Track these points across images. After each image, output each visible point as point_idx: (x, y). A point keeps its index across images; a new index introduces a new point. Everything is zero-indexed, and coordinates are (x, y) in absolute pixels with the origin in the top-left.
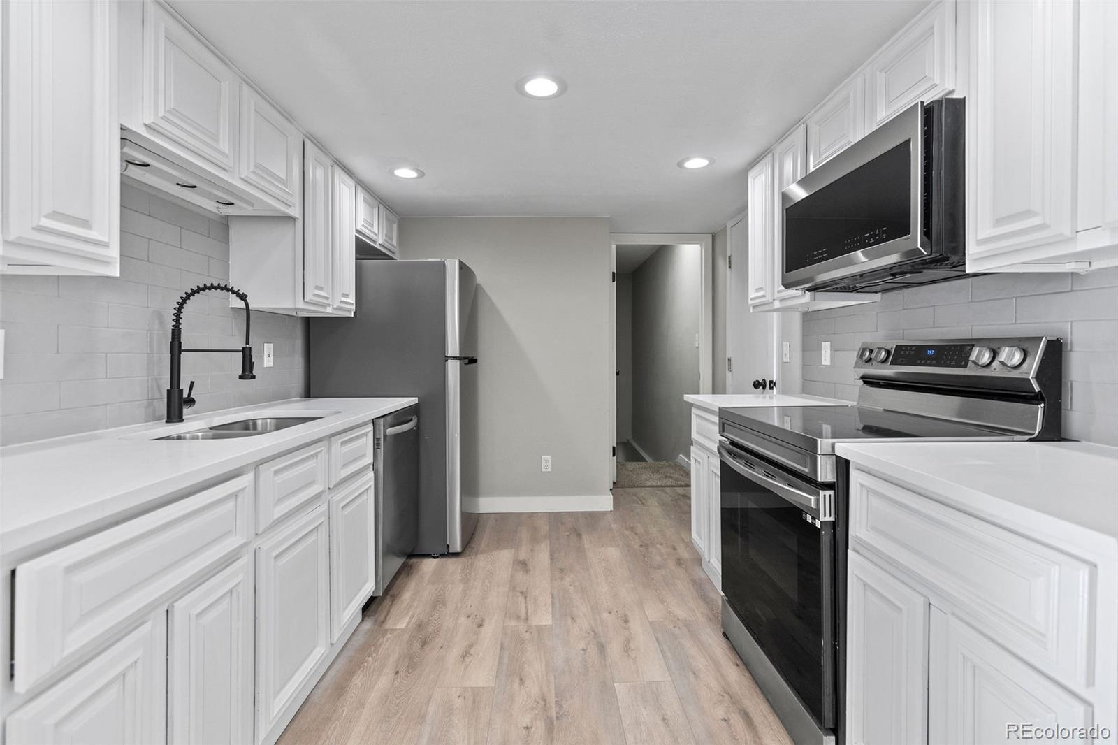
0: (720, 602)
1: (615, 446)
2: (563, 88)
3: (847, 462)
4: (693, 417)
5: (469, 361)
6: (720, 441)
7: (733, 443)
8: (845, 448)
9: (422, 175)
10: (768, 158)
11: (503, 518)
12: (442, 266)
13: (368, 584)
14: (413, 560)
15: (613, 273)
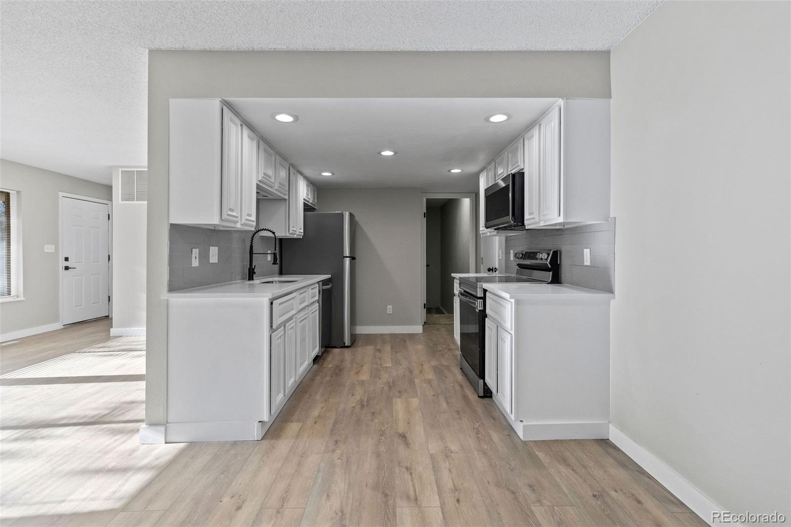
0: (459, 356)
1: (425, 303)
2: (396, 153)
3: (487, 291)
4: (455, 283)
5: (353, 258)
6: (460, 291)
7: (465, 291)
8: (486, 286)
9: (333, 174)
10: (485, 171)
11: (368, 335)
12: (341, 216)
13: (316, 349)
14: (329, 349)
15: (425, 213)
